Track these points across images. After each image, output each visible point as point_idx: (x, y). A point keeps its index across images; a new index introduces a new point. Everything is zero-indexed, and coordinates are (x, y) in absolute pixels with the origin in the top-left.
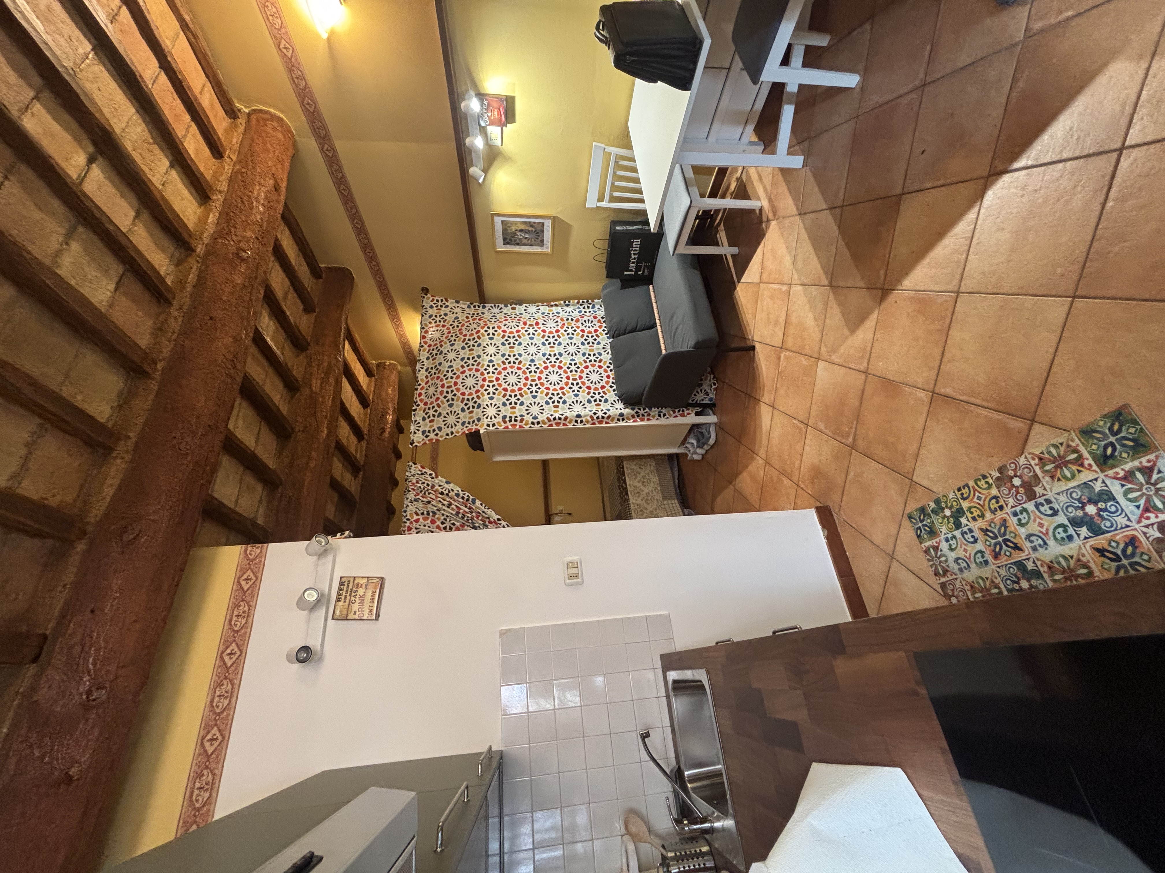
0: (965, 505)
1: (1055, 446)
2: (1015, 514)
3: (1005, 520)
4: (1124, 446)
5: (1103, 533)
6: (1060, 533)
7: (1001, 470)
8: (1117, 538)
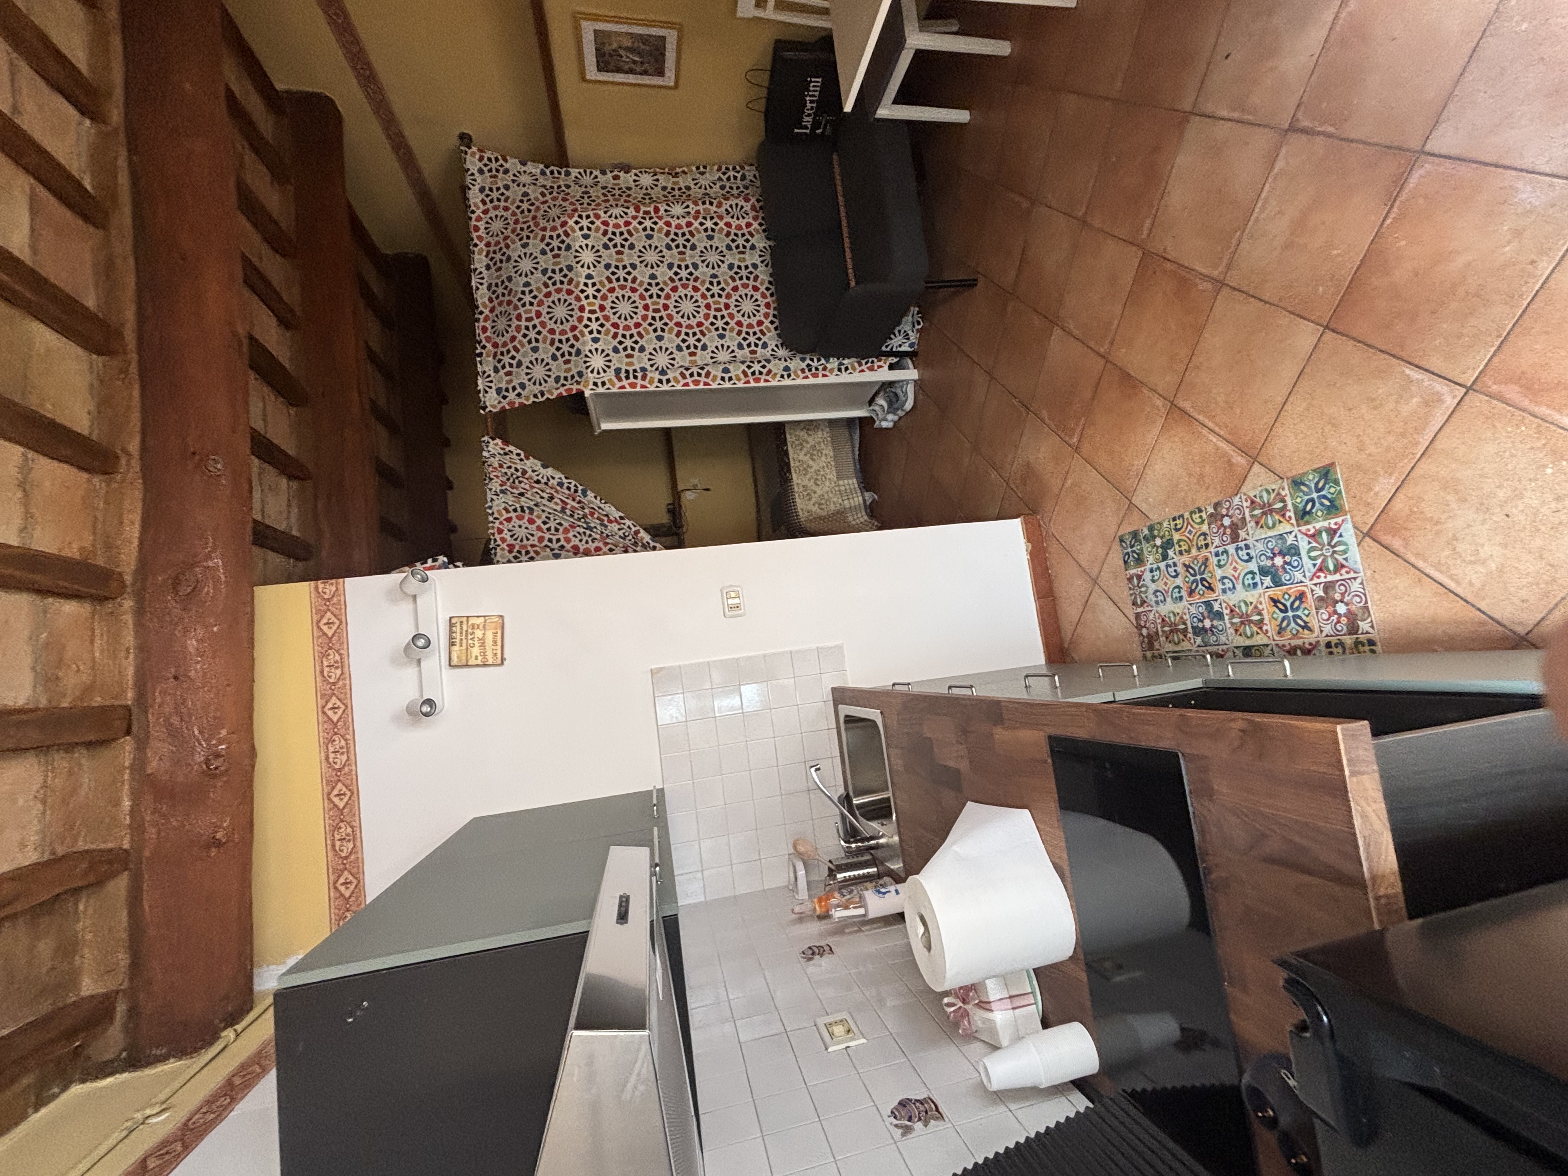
0: (1176, 537)
1: (1268, 491)
2: (1217, 555)
3: (1207, 559)
4: (1322, 504)
5: (1281, 585)
6: (1249, 581)
7: (1217, 505)
8: (1290, 592)
